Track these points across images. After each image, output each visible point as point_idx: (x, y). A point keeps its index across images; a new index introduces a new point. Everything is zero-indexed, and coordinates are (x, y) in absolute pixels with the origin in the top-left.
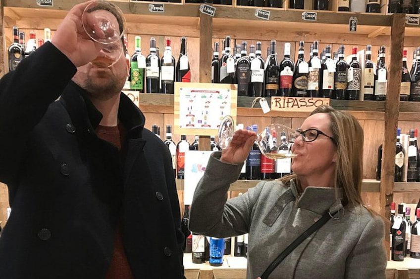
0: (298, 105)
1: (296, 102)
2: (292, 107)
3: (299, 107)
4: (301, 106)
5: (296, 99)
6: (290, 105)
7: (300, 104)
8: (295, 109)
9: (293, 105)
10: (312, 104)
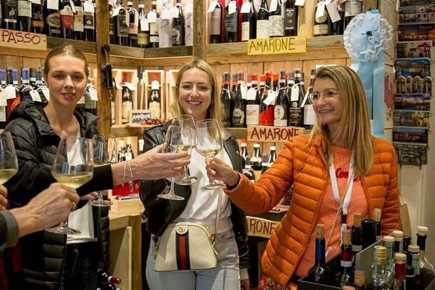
0: (14, 40)
1: (12, 36)
2: (8, 41)
3: (15, 42)
4: (18, 41)
5: (11, 33)
6: (6, 38)
7: (16, 38)
8: (12, 44)
9: (9, 39)
10: (29, 40)
